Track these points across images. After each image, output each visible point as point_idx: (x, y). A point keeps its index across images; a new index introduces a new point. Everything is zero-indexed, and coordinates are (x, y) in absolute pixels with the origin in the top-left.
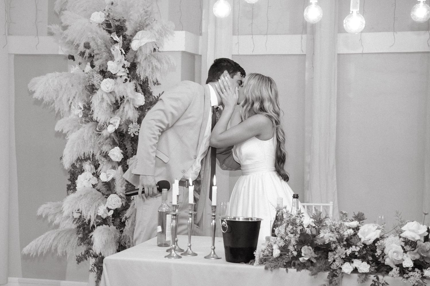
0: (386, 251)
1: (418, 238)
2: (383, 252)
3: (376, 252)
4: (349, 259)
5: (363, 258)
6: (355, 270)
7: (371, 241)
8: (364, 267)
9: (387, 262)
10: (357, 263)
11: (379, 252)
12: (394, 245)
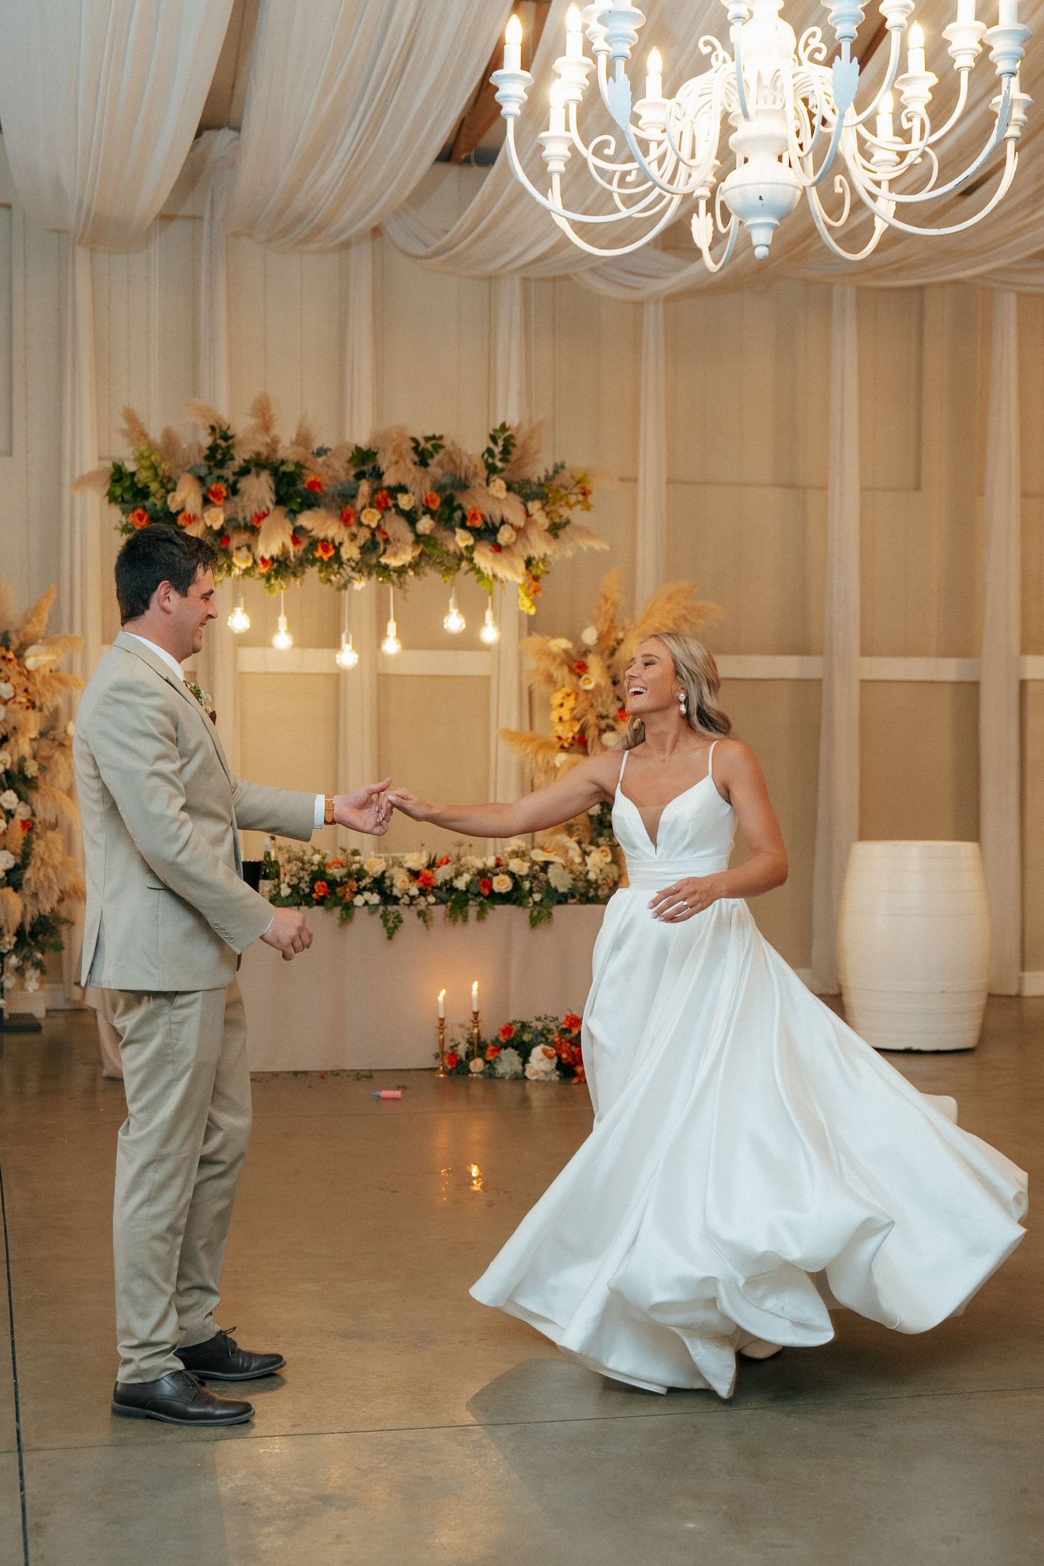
0: (394, 882)
1: (420, 867)
2: (392, 882)
3: (385, 883)
4: (360, 891)
5: (371, 890)
6: (366, 903)
7: (380, 873)
8: (375, 899)
9: (396, 892)
10: (367, 895)
11: (388, 882)
12: (401, 875)
